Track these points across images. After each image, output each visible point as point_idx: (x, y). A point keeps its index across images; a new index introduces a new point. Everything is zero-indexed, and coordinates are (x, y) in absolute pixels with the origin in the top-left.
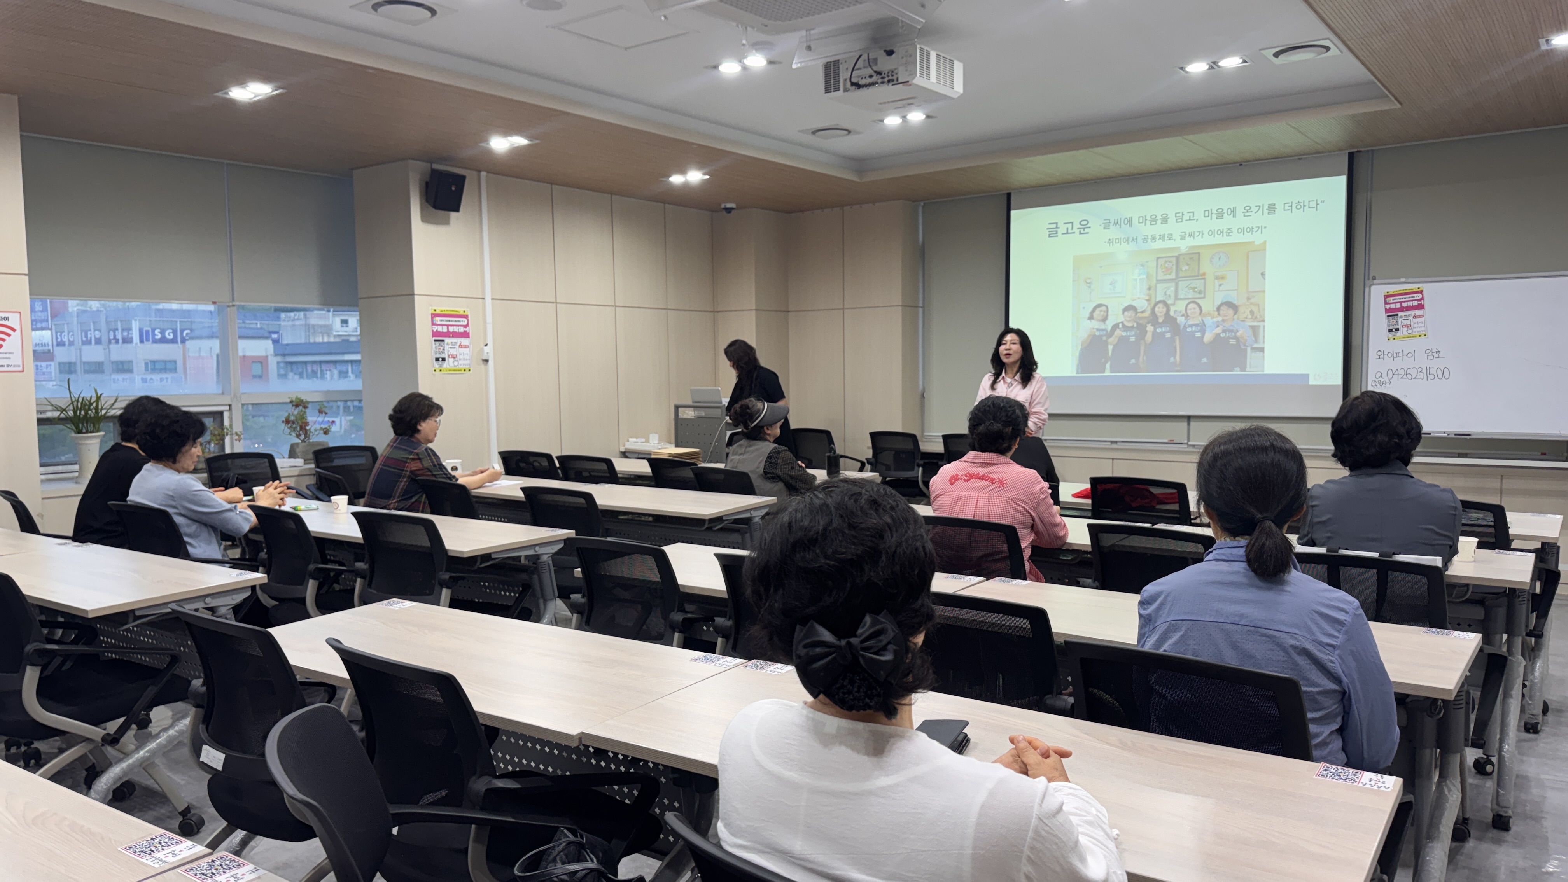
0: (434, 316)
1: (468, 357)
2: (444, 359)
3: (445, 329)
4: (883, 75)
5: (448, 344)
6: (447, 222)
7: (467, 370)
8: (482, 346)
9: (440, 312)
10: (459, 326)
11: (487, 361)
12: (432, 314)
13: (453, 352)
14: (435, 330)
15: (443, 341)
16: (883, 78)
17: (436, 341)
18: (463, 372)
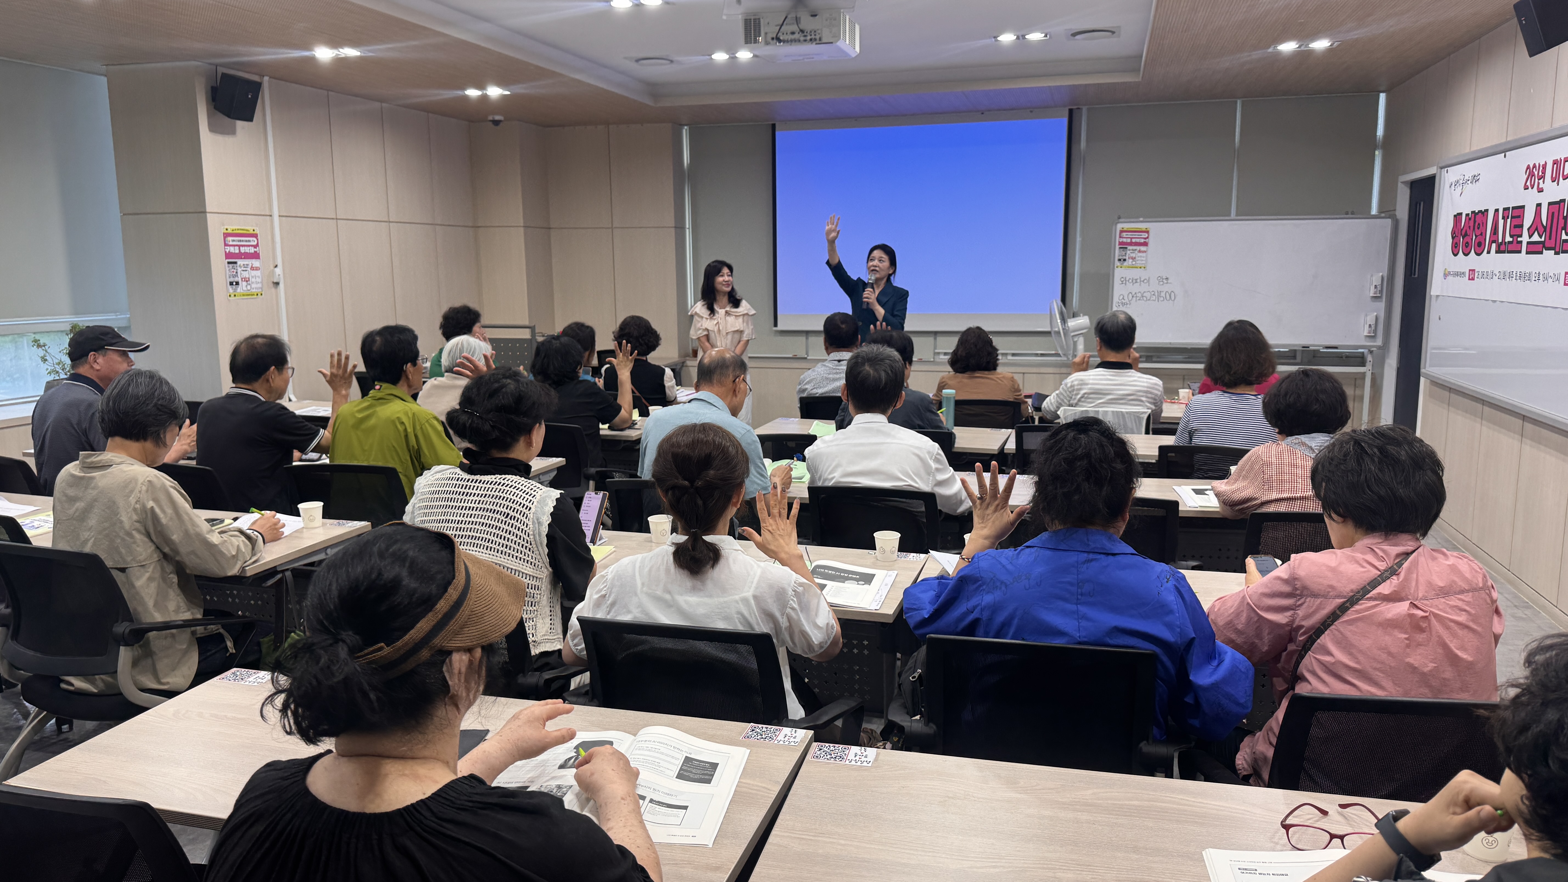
0: (226, 235)
1: (259, 280)
2: (237, 283)
3: (237, 250)
4: (805, 34)
5: (240, 266)
7: (259, 294)
8: (272, 267)
9: (231, 232)
10: (249, 246)
11: (277, 284)
12: (224, 234)
13: (246, 275)
14: (227, 251)
15: (236, 263)
16: (805, 36)
17: (229, 263)
18: (255, 296)
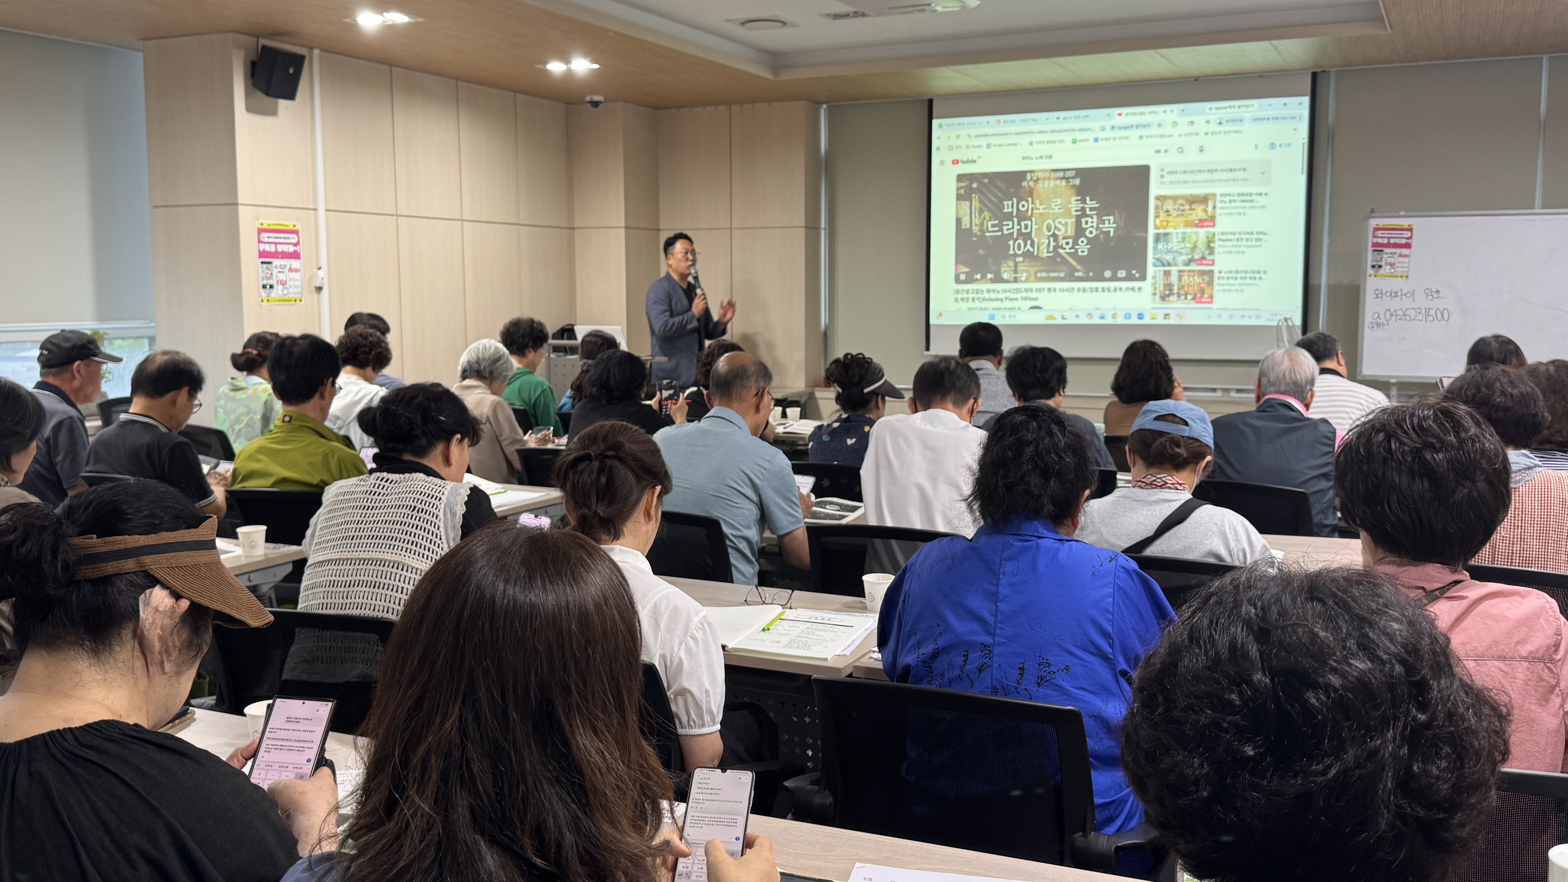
0: (261, 231)
1: (298, 283)
2: (271, 287)
3: (273, 249)
5: (276, 267)
6: (273, 112)
7: (298, 300)
8: (315, 270)
9: (267, 227)
10: (288, 244)
12: (258, 229)
13: (282, 277)
15: (270, 263)
17: (262, 263)
18: (293, 303)
